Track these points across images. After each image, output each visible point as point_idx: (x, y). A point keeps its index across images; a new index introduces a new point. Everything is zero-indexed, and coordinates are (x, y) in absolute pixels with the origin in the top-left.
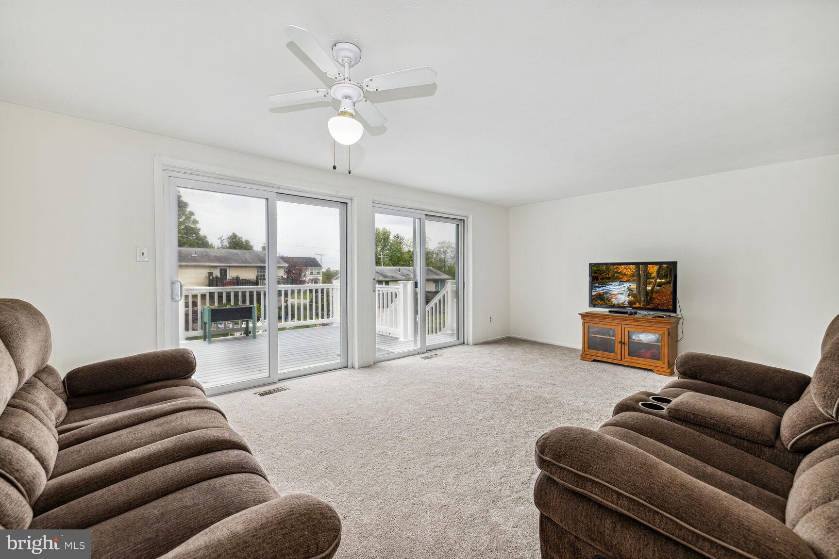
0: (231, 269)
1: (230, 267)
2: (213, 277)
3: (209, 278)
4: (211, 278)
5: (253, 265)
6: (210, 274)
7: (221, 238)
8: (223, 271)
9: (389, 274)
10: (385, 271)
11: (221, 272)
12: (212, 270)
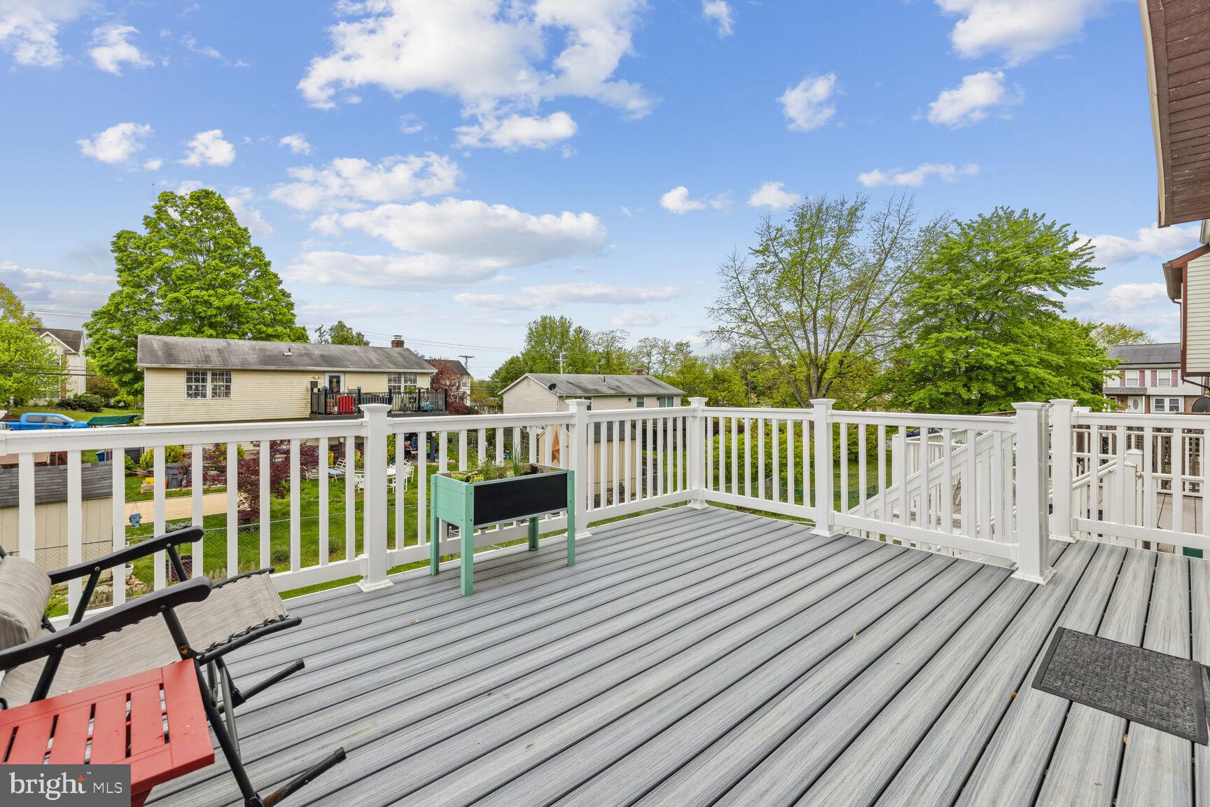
0: (347, 375)
1: (344, 372)
2: (319, 390)
3: (312, 390)
4: (316, 390)
5: (382, 370)
6: (314, 384)
7: (320, 329)
8: (335, 380)
9: (591, 387)
10: (582, 381)
11: (331, 382)
12: (316, 377)
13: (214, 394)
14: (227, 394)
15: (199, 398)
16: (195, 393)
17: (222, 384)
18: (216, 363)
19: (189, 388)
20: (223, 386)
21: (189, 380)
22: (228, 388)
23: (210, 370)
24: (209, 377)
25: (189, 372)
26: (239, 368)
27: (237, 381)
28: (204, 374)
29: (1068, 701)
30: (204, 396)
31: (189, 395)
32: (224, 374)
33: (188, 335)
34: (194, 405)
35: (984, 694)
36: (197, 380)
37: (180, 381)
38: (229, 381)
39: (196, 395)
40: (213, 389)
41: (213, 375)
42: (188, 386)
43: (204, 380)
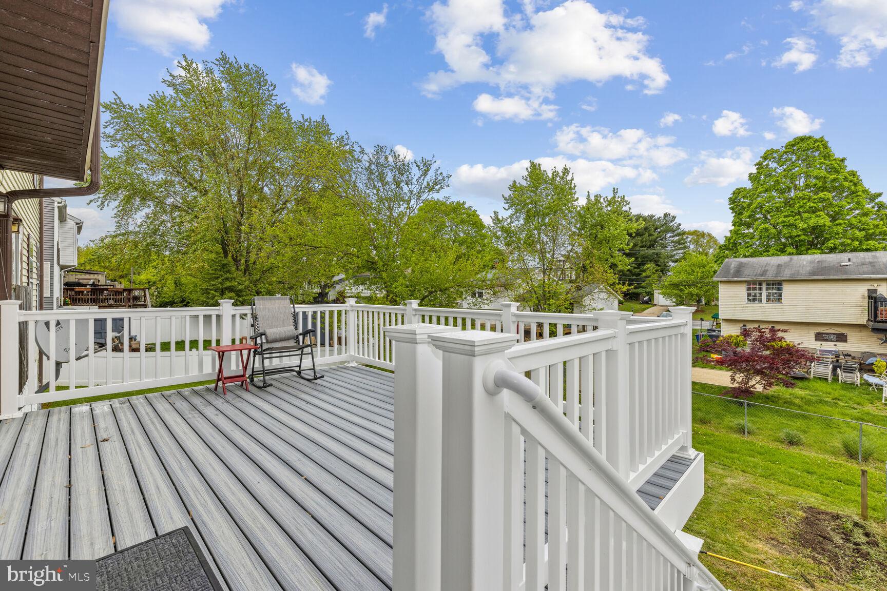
12: (875, 285)
13: (768, 300)
14: (780, 300)
15: (757, 302)
16: (752, 299)
17: (774, 291)
18: (770, 276)
19: (749, 295)
20: (776, 293)
21: (749, 289)
22: (780, 295)
23: (764, 281)
24: (764, 287)
25: (748, 282)
26: (787, 279)
27: (787, 289)
28: (760, 283)
29: (160, 534)
30: (761, 301)
31: (749, 300)
32: (776, 285)
33: (773, 255)
34: (752, 307)
35: (203, 501)
36: (755, 289)
37: (742, 290)
38: (780, 289)
39: (754, 300)
40: (767, 296)
41: (767, 285)
42: (748, 294)
43: (761, 289)
